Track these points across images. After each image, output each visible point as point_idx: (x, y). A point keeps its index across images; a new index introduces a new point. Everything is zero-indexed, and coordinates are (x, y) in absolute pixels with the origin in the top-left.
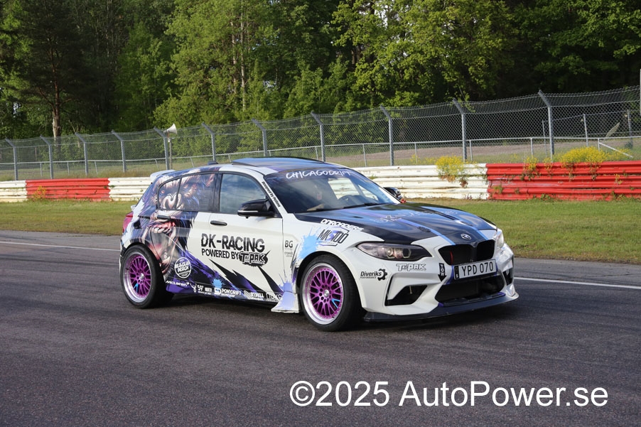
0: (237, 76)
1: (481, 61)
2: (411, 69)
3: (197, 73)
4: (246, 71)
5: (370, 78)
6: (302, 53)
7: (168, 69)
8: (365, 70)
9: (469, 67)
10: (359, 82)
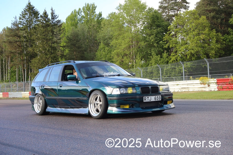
0: (132, 58)
1: (213, 52)
2: (189, 55)
3: (120, 57)
4: (135, 56)
5: (176, 58)
6: (154, 50)
7: (111, 56)
8: (174, 56)
9: (209, 54)
10: (172, 59)
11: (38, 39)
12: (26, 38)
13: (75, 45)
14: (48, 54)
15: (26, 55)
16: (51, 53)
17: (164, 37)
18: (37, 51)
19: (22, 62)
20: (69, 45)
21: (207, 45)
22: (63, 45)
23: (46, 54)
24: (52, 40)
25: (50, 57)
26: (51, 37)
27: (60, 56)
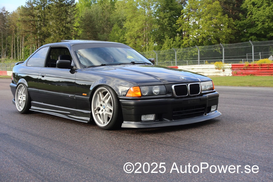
0: (145, 41)
1: (224, 37)
2: (201, 39)
3: (133, 40)
4: (148, 39)
5: (188, 42)
6: (167, 33)
7: (124, 38)
8: (186, 39)
9: (220, 39)
10: (185, 43)
11: (52, 19)
12: (40, 18)
13: (89, 25)
14: (62, 34)
15: (40, 34)
16: (65, 33)
17: (177, 21)
18: (50, 30)
19: (36, 41)
20: (83, 26)
21: (218, 29)
22: (77, 25)
23: (60, 35)
24: (65, 20)
25: (64, 37)
26: (65, 17)
27: (74, 37)
